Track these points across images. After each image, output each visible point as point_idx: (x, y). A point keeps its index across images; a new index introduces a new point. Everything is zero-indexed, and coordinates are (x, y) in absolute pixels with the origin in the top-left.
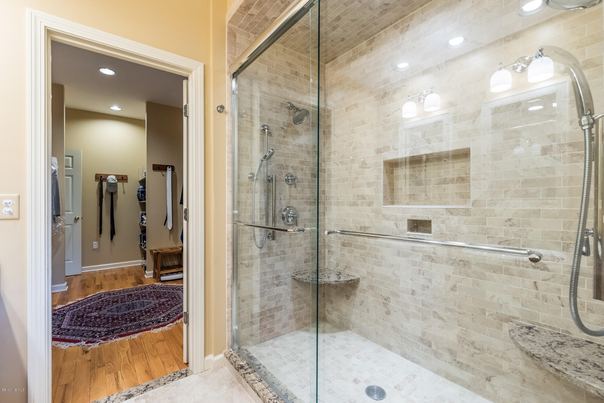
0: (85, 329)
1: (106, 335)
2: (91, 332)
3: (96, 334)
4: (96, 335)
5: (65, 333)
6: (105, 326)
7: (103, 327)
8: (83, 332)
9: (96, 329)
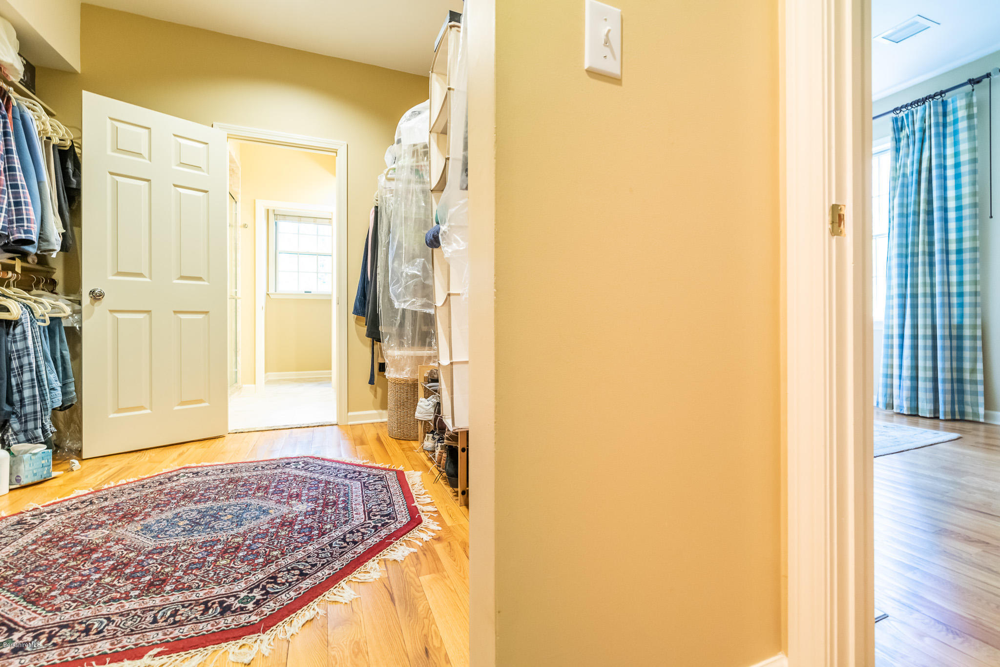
0: (318, 475)
1: (289, 464)
2: (310, 470)
3: (303, 467)
4: (303, 465)
5: (349, 473)
6: (286, 476)
7: (289, 475)
8: (321, 471)
9: (302, 473)
